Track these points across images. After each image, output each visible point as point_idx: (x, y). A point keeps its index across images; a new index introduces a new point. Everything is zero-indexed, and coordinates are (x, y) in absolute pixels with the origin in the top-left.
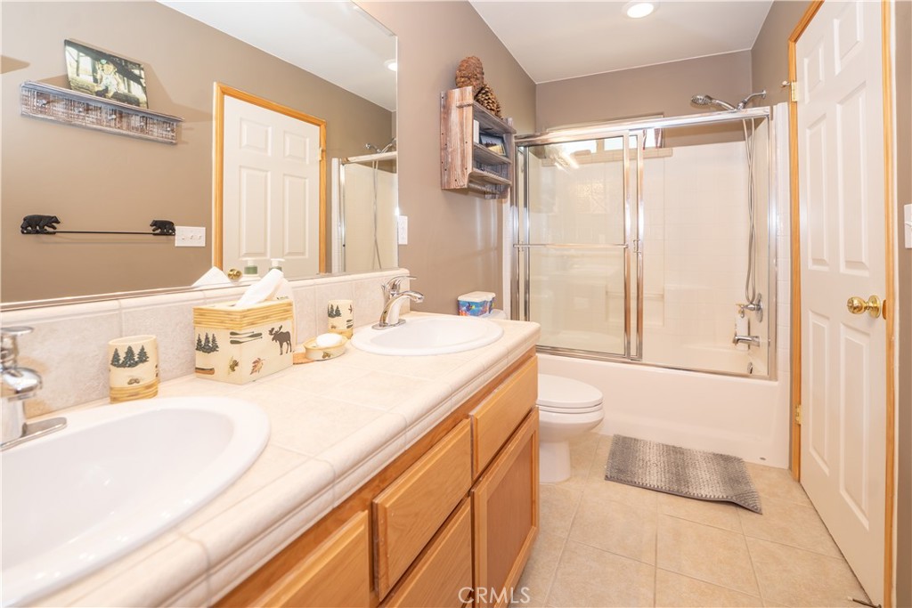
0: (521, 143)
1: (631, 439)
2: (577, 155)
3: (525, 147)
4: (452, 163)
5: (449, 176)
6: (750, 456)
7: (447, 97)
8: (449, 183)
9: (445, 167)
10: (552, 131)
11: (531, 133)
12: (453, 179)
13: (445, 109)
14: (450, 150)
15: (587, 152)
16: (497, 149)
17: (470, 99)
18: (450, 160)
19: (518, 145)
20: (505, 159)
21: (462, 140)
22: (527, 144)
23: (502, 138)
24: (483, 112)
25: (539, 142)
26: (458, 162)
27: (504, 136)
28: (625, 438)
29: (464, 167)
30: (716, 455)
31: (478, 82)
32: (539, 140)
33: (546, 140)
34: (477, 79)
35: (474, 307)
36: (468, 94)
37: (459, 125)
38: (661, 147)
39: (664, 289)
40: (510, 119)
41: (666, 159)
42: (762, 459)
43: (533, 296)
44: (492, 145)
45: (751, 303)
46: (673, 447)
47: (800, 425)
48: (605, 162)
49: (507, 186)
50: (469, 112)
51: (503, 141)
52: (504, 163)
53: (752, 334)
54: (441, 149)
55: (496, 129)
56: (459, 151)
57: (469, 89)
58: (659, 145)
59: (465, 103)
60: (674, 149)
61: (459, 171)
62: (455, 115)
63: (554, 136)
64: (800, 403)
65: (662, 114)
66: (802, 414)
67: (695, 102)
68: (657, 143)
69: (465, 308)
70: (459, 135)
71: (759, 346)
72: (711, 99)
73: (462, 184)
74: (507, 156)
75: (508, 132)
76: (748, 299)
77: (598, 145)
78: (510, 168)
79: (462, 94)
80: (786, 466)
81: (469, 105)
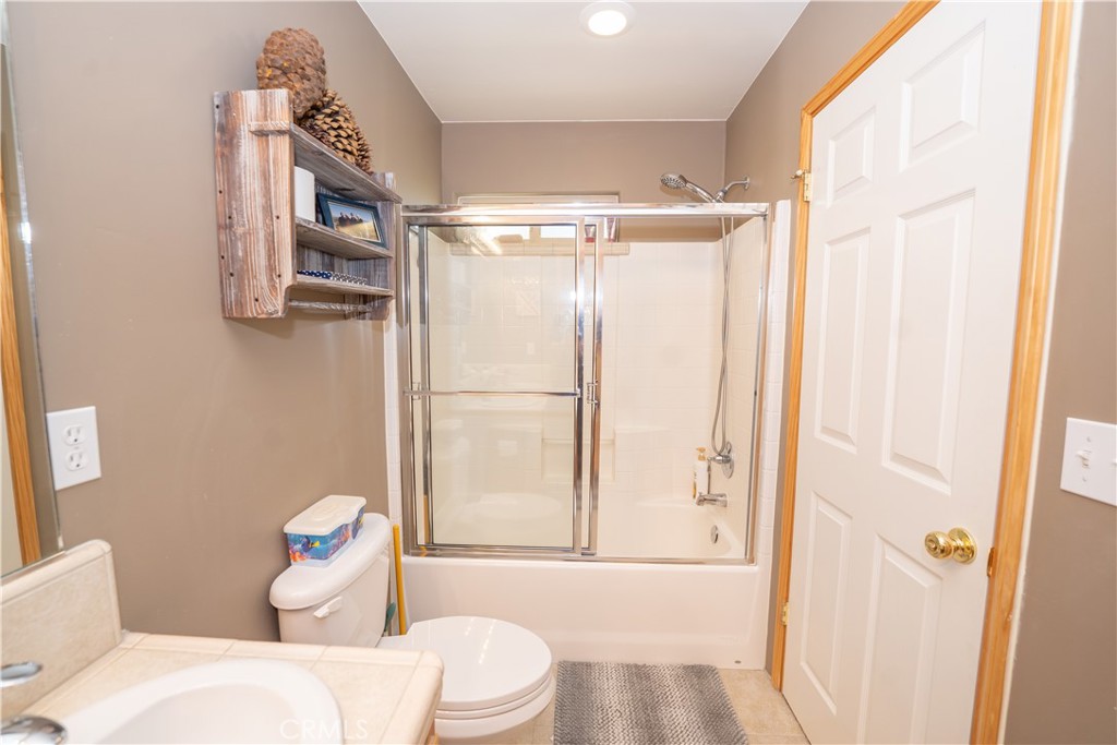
0: (417, 218)
1: (582, 664)
2: (504, 240)
3: (421, 226)
4: (245, 260)
5: (240, 288)
6: (723, 663)
7: (227, 106)
8: (241, 304)
9: (231, 270)
10: (466, 204)
11: (432, 203)
12: (249, 296)
13: (226, 136)
14: (240, 231)
15: (517, 240)
16: (362, 230)
17: (283, 119)
18: (240, 254)
19: (409, 223)
20: (379, 250)
21: (268, 210)
22: (425, 221)
23: (374, 209)
24: (322, 154)
25: (446, 221)
26: (260, 259)
27: (379, 204)
28: (574, 664)
29: (273, 271)
30: (686, 668)
31: (307, 85)
32: (445, 216)
33: (459, 217)
34: (304, 77)
35: (317, 544)
36: (278, 106)
37: (258, 175)
38: (614, 241)
39: (615, 434)
40: (390, 176)
41: (621, 257)
42: (738, 662)
43: (437, 457)
44: (354, 221)
45: (720, 455)
46: (636, 666)
47: (785, 626)
48: (542, 255)
49: (385, 298)
50: (282, 149)
51: (376, 216)
52: (377, 257)
53: (713, 491)
54: (219, 227)
55: (360, 190)
56: (262, 235)
57: (281, 95)
58: (612, 237)
59: (270, 125)
60: (631, 244)
61: (263, 279)
62: (248, 151)
63: (469, 212)
64: (787, 601)
65: (617, 194)
66: (788, 613)
67: (665, 182)
68: (610, 234)
69: (299, 546)
70: (259, 200)
71: (725, 506)
72: (686, 181)
73: (270, 308)
74: (383, 245)
75: (386, 198)
76: (715, 449)
77: (531, 231)
78: (391, 267)
79: (264, 105)
80: (762, 666)
81: (281, 132)
